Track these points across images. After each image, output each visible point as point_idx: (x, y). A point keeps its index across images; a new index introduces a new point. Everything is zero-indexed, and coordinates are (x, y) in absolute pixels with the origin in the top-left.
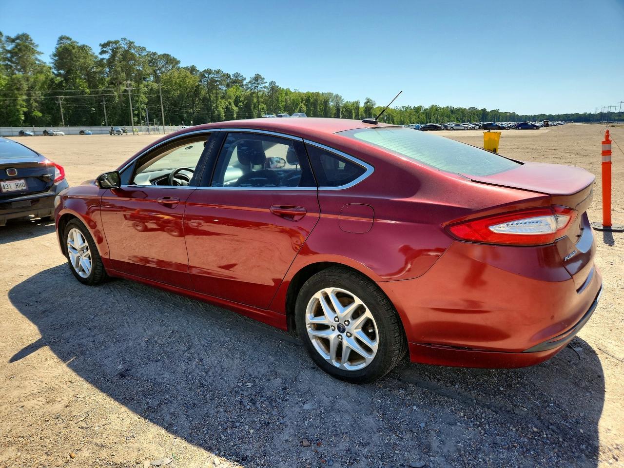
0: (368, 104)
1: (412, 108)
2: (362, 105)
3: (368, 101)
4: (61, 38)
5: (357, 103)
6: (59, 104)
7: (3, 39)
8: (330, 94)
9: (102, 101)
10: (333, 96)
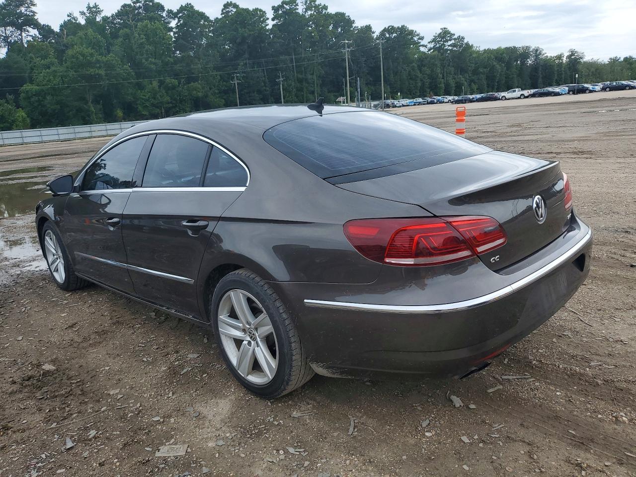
0: (573, 57)
1: (622, 59)
2: (565, 60)
3: (572, 54)
4: (226, 6)
5: (560, 57)
6: (234, 84)
7: (164, 14)
8: (528, 48)
9: (279, 77)
10: (531, 50)
